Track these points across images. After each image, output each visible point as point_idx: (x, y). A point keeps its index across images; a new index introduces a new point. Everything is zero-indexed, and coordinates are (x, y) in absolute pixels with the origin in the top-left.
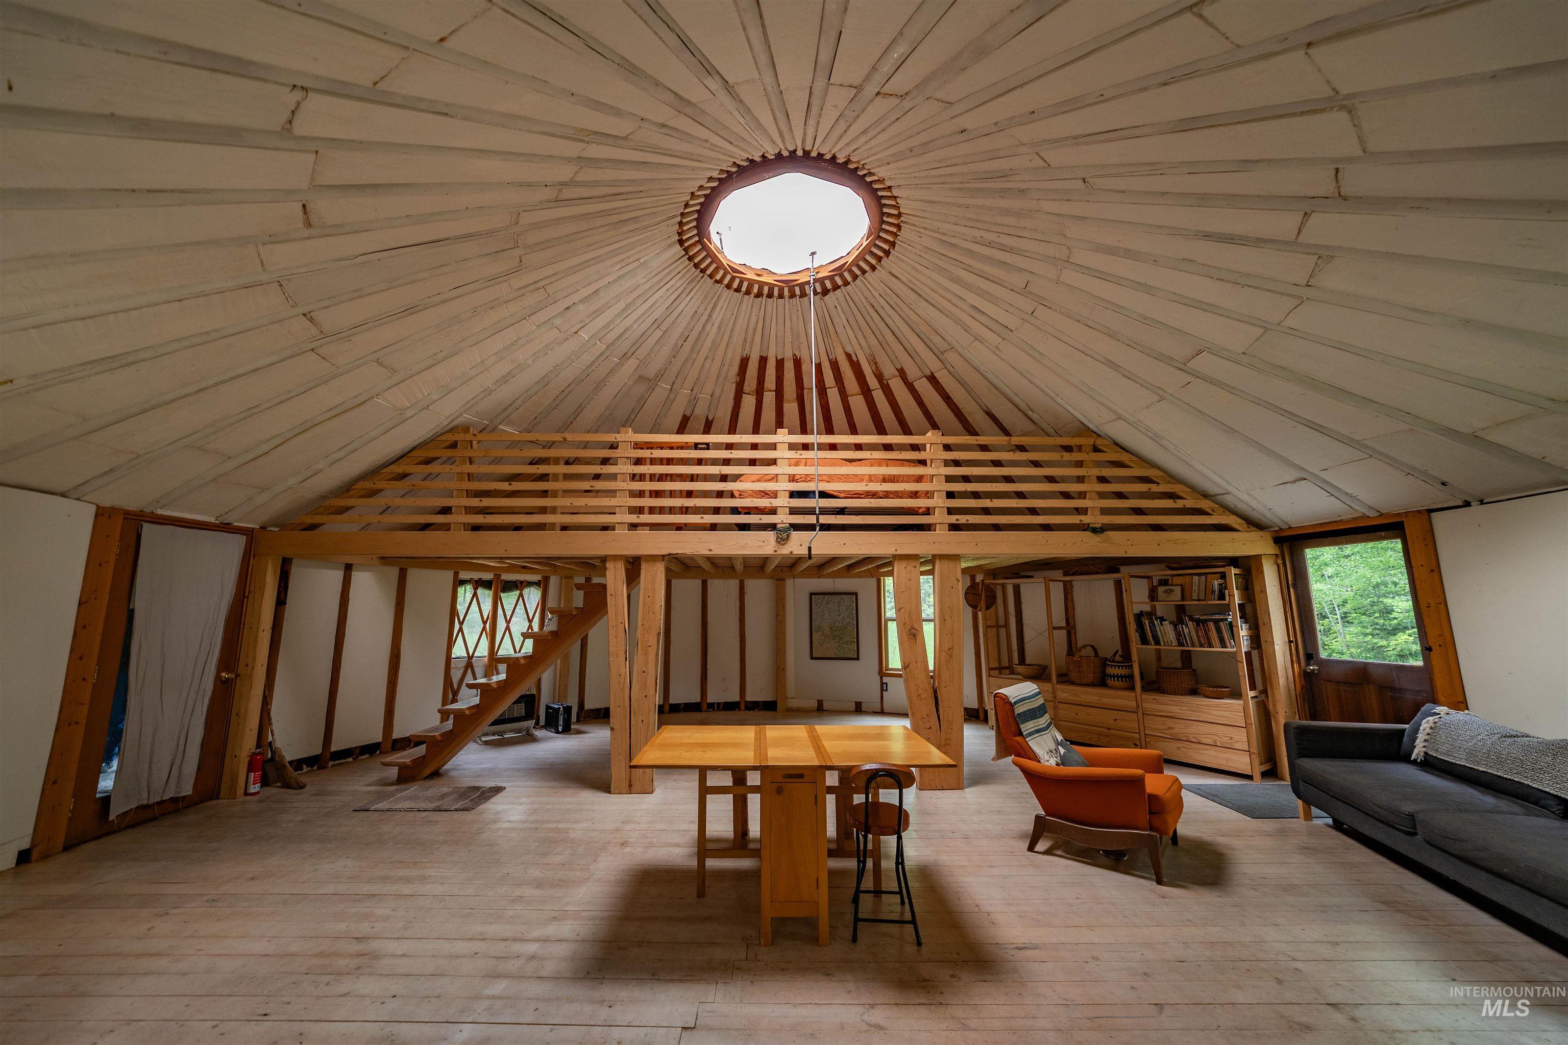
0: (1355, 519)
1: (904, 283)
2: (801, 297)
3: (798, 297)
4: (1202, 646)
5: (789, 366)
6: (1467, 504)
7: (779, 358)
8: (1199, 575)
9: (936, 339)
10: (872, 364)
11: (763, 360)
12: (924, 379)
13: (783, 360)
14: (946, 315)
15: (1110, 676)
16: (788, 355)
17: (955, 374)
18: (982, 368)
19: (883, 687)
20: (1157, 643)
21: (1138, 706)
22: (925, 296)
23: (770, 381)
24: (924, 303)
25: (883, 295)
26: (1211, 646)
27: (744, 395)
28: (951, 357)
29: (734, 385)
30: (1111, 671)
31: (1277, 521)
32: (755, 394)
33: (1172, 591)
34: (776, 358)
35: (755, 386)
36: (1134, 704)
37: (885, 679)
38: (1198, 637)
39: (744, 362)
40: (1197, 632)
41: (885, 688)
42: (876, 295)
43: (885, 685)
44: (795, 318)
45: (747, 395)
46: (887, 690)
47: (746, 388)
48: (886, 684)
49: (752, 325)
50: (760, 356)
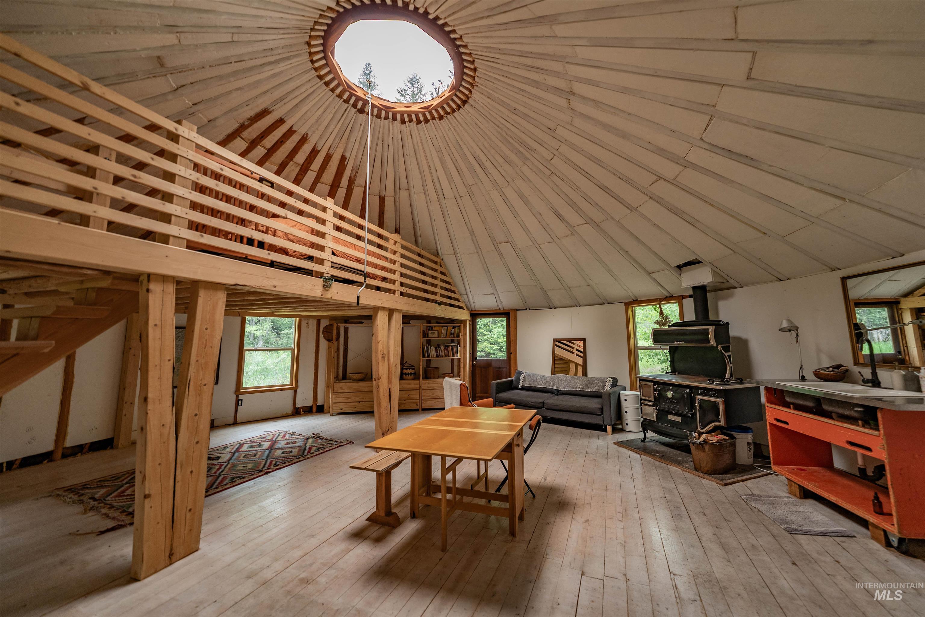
0: (496, 310)
1: (413, 142)
2: (344, 101)
3: (342, 100)
4: (446, 356)
5: (294, 139)
6: (526, 309)
7: (294, 129)
8: (445, 326)
9: (403, 180)
10: (354, 172)
11: (281, 121)
12: (378, 197)
13: (295, 131)
14: (420, 172)
15: (405, 374)
16: (302, 131)
17: (397, 204)
18: (415, 208)
19: (238, 403)
20: (428, 356)
21: (420, 386)
22: (418, 157)
23: (270, 141)
24: (415, 160)
25: (395, 139)
26: (449, 357)
27: (239, 138)
28: (403, 195)
29: (238, 125)
30: (406, 371)
31: (473, 307)
32: (248, 142)
33: (434, 333)
34: (292, 127)
35: (255, 136)
36: (418, 386)
37: (241, 397)
38: (445, 353)
39: (265, 113)
40: (444, 351)
41: (240, 404)
42: (391, 136)
43: (240, 402)
44: (329, 111)
45: (241, 139)
46: (241, 405)
47: (245, 134)
48: (242, 400)
49: (297, 93)
50: (281, 118)
